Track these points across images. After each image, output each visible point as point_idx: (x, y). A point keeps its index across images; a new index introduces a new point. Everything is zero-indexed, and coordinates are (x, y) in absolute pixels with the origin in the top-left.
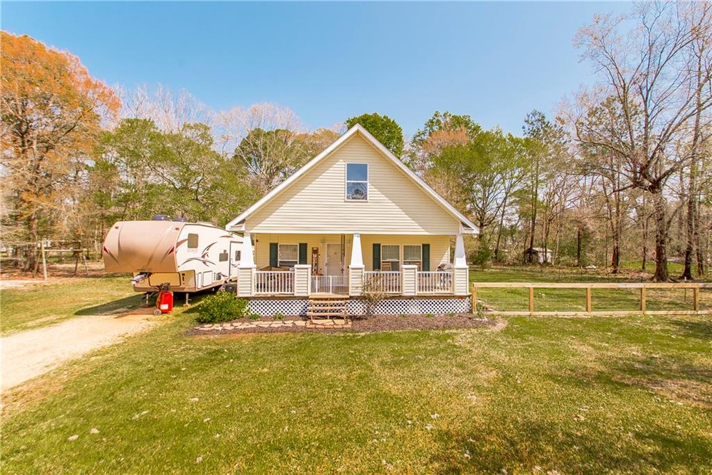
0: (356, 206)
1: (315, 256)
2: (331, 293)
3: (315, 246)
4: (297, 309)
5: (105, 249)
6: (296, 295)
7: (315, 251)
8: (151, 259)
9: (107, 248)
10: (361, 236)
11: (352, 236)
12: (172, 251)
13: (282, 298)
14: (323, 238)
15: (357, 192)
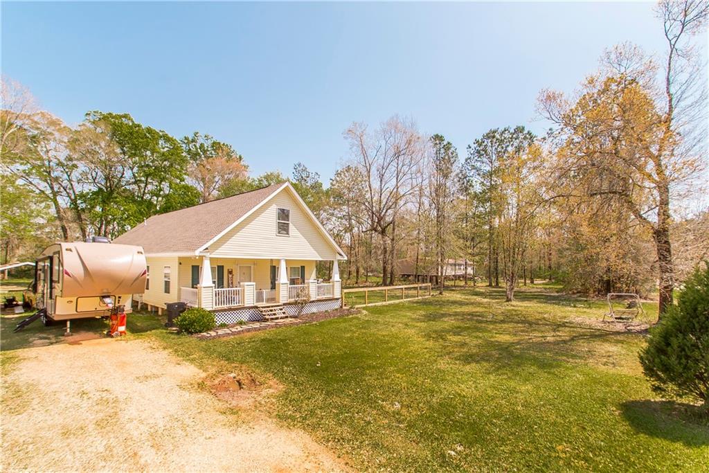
0: (282, 239)
1: (230, 276)
2: (264, 303)
3: (230, 268)
4: (245, 316)
5: (67, 273)
6: (246, 306)
7: (230, 272)
8: (122, 281)
9: (68, 271)
10: (286, 261)
11: (279, 261)
12: (144, 273)
13: (235, 309)
14: (236, 261)
15: (283, 228)
